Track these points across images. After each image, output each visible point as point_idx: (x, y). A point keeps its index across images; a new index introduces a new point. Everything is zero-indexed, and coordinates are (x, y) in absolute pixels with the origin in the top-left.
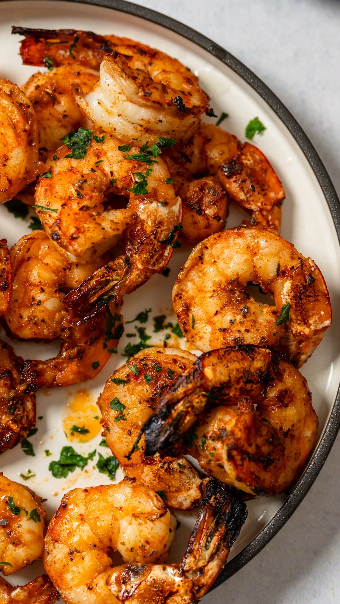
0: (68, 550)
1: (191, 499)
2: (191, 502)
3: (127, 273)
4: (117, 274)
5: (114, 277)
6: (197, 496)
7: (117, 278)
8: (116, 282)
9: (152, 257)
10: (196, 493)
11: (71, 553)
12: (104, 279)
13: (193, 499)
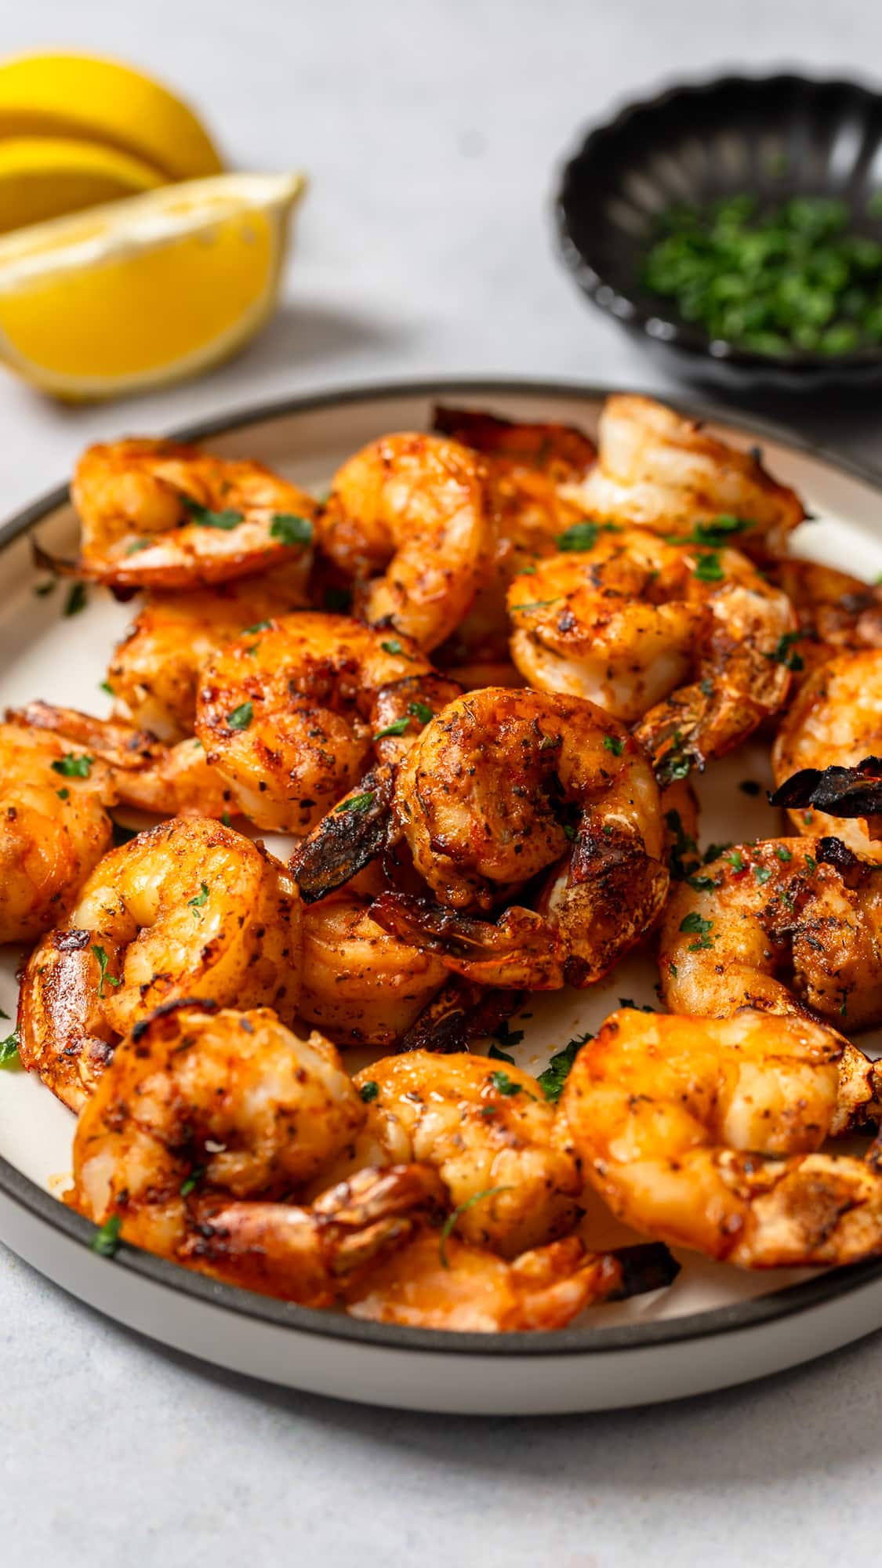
0: (626, 1096)
1: (849, 1107)
2: (849, 1114)
3: (710, 709)
4: (691, 712)
5: (686, 717)
6: (861, 1096)
7: (692, 717)
8: (690, 726)
9: (753, 679)
10: (861, 1089)
11: (632, 1101)
12: (667, 722)
13: (853, 1105)
